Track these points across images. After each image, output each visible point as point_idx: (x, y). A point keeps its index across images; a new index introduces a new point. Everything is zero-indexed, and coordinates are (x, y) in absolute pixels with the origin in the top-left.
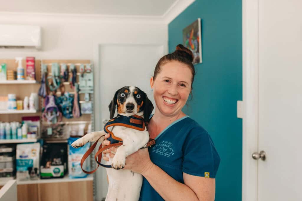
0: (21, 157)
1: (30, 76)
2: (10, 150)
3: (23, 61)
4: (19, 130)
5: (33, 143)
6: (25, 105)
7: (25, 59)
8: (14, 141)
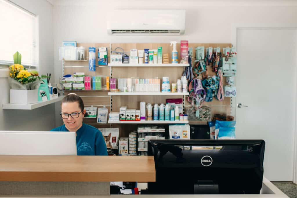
0: (173, 137)
1: (184, 60)
2: (163, 130)
3: (177, 44)
4: (172, 112)
5: (184, 124)
6: (179, 88)
7: (180, 43)
8: (167, 122)
